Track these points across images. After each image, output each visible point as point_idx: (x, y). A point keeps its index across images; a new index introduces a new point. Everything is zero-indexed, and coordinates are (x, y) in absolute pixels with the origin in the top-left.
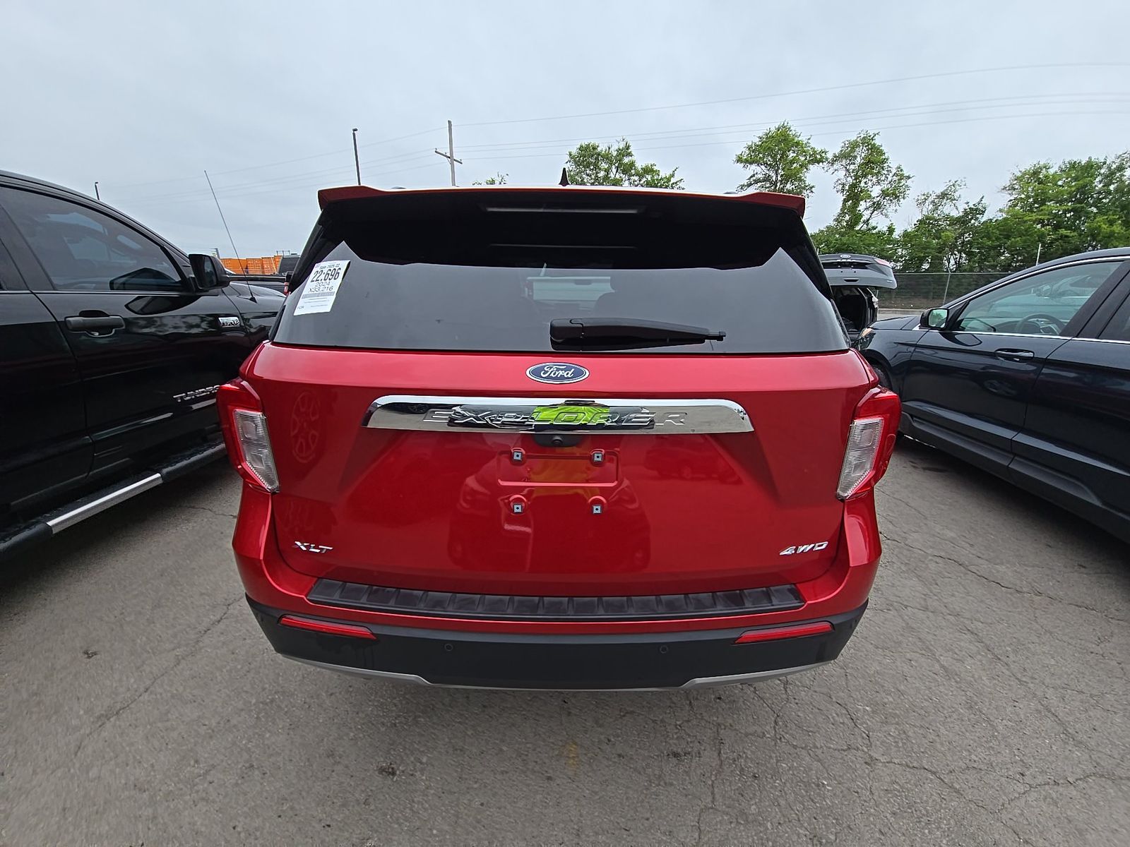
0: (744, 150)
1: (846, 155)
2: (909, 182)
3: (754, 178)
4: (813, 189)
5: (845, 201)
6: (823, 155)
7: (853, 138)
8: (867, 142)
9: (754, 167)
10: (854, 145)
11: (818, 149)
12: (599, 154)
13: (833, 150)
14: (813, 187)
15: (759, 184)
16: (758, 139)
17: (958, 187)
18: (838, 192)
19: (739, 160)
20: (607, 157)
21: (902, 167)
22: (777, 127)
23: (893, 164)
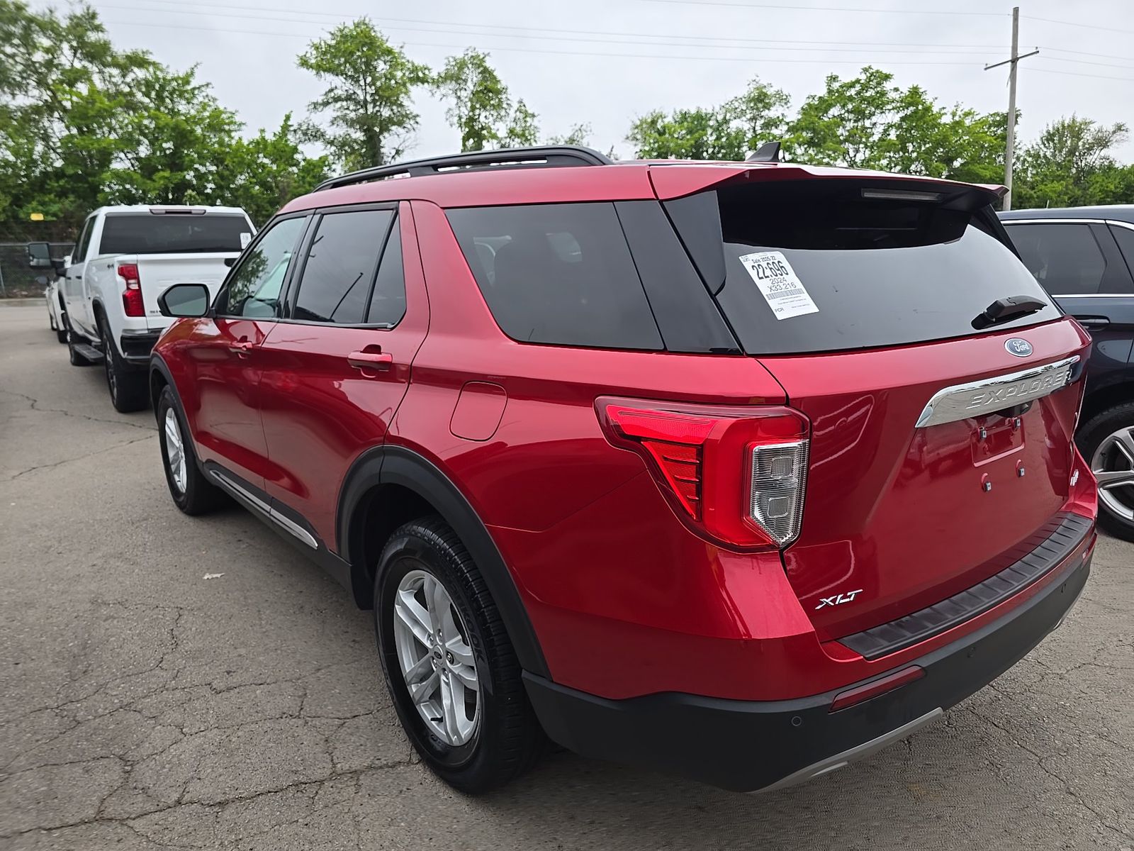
0: (308, 49)
1: (454, 76)
2: (536, 122)
3: (332, 94)
4: (418, 119)
5: (465, 139)
6: (427, 72)
7: (460, 55)
8: (478, 63)
9: (329, 77)
10: (461, 65)
11: (419, 62)
12: (31, 20)
13: (437, 69)
14: (418, 116)
15: (339, 105)
16: (330, 36)
17: (584, 133)
18: (451, 125)
19: (304, 63)
20: (48, 27)
21: (525, 102)
22: (356, 22)
23: (512, 97)
